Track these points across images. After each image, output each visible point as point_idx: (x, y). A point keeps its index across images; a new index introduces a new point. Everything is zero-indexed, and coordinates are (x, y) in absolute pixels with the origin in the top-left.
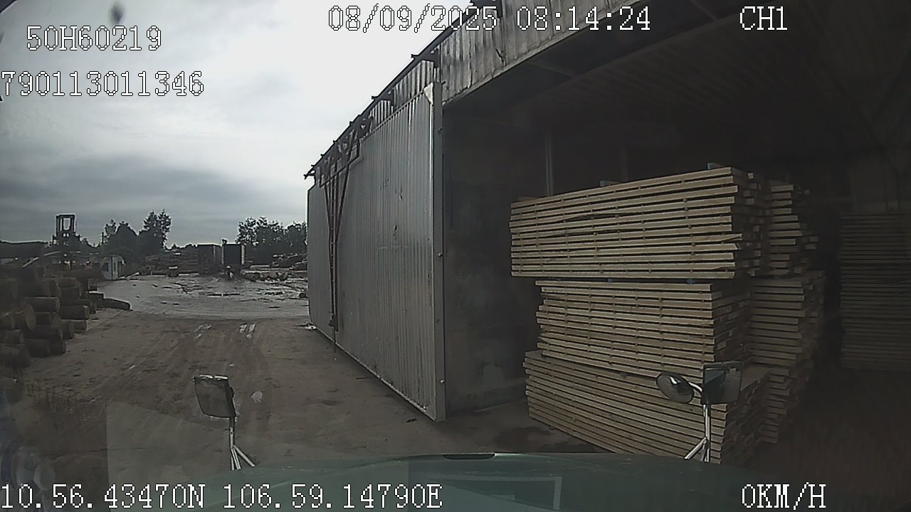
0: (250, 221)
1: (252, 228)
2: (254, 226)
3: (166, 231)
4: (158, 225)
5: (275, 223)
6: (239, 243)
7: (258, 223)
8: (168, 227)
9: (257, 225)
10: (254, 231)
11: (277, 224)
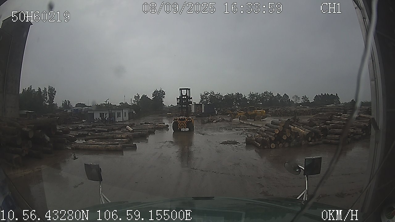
0: (206, 93)
1: (207, 96)
2: (208, 95)
3: (163, 98)
4: (159, 95)
5: (219, 93)
6: (201, 103)
7: (210, 94)
8: (164, 96)
9: (209, 95)
10: (208, 97)
11: (219, 94)
